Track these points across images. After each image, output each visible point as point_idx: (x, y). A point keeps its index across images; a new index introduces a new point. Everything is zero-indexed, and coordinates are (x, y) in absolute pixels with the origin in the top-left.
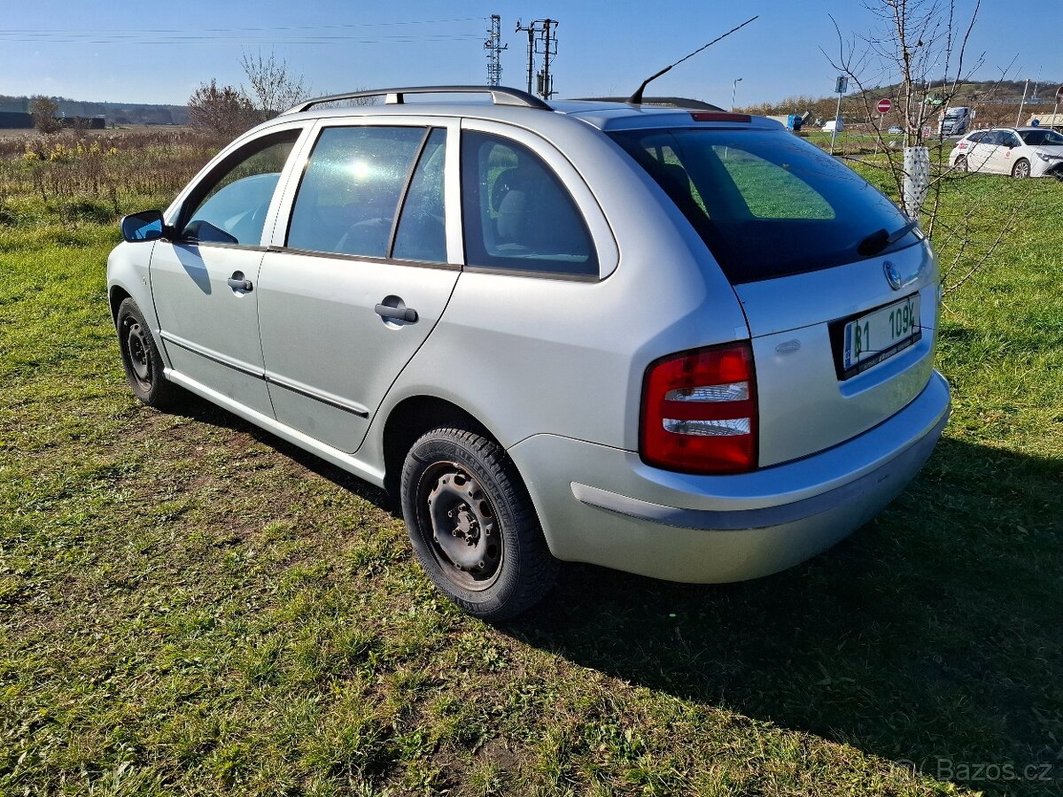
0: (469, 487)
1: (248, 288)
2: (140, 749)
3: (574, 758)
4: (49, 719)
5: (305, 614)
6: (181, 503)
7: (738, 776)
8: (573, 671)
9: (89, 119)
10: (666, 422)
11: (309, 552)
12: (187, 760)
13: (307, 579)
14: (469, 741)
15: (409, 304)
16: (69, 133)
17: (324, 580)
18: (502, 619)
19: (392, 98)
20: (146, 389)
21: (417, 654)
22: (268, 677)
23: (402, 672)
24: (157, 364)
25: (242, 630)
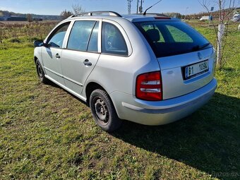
0: (103, 102)
1: (59, 57)
2: (29, 155)
3: (121, 162)
4: (12, 148)
5: (68, 129)
6: (46, 104)
7: (156, 168)
8: (124, 143)
9: (39, 19)
10: (141, 89)
11: (71, 115)
12: (38, 158)
13: (70, 121)
14: (98, 157)
15: (90, 61)
16: (34, 22)
17: (73, 122)
18: (110, 131)
19: (90, 14)
20: (42, 79)
21: (90, 138)
22: (58, 142)
23: (86, 142)
24: (43, 74)
25: (54, 132)
